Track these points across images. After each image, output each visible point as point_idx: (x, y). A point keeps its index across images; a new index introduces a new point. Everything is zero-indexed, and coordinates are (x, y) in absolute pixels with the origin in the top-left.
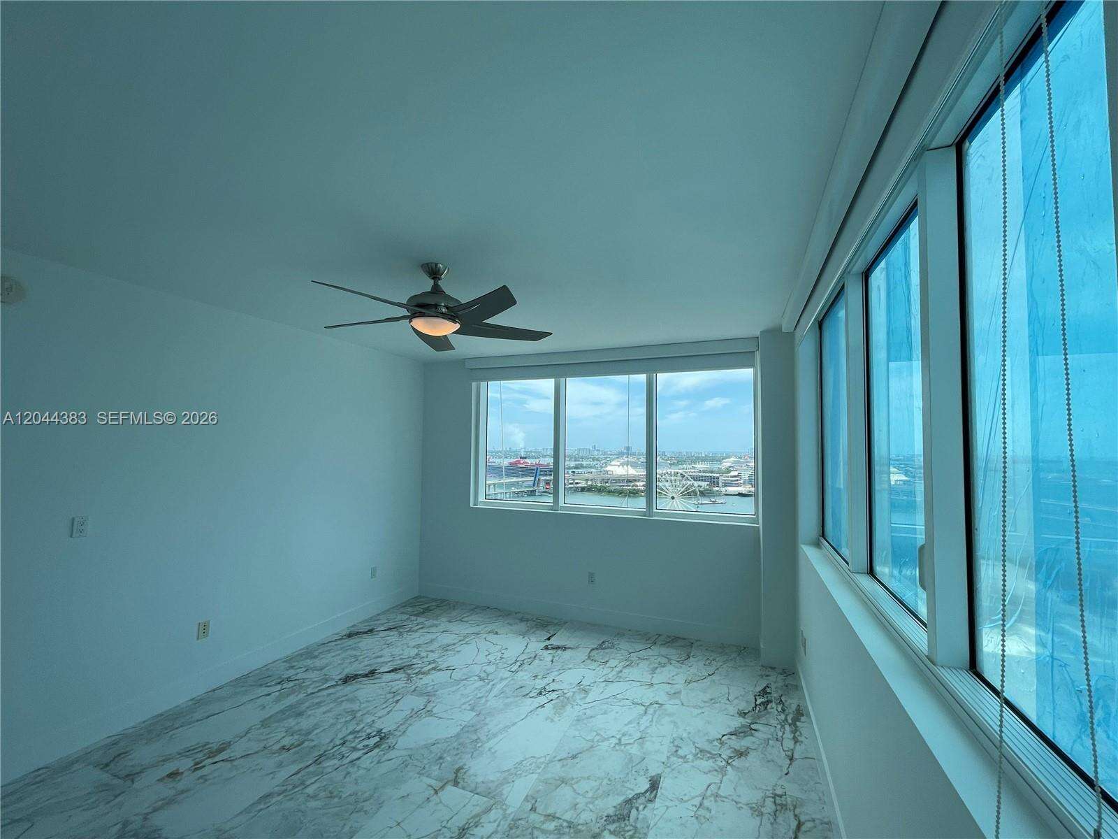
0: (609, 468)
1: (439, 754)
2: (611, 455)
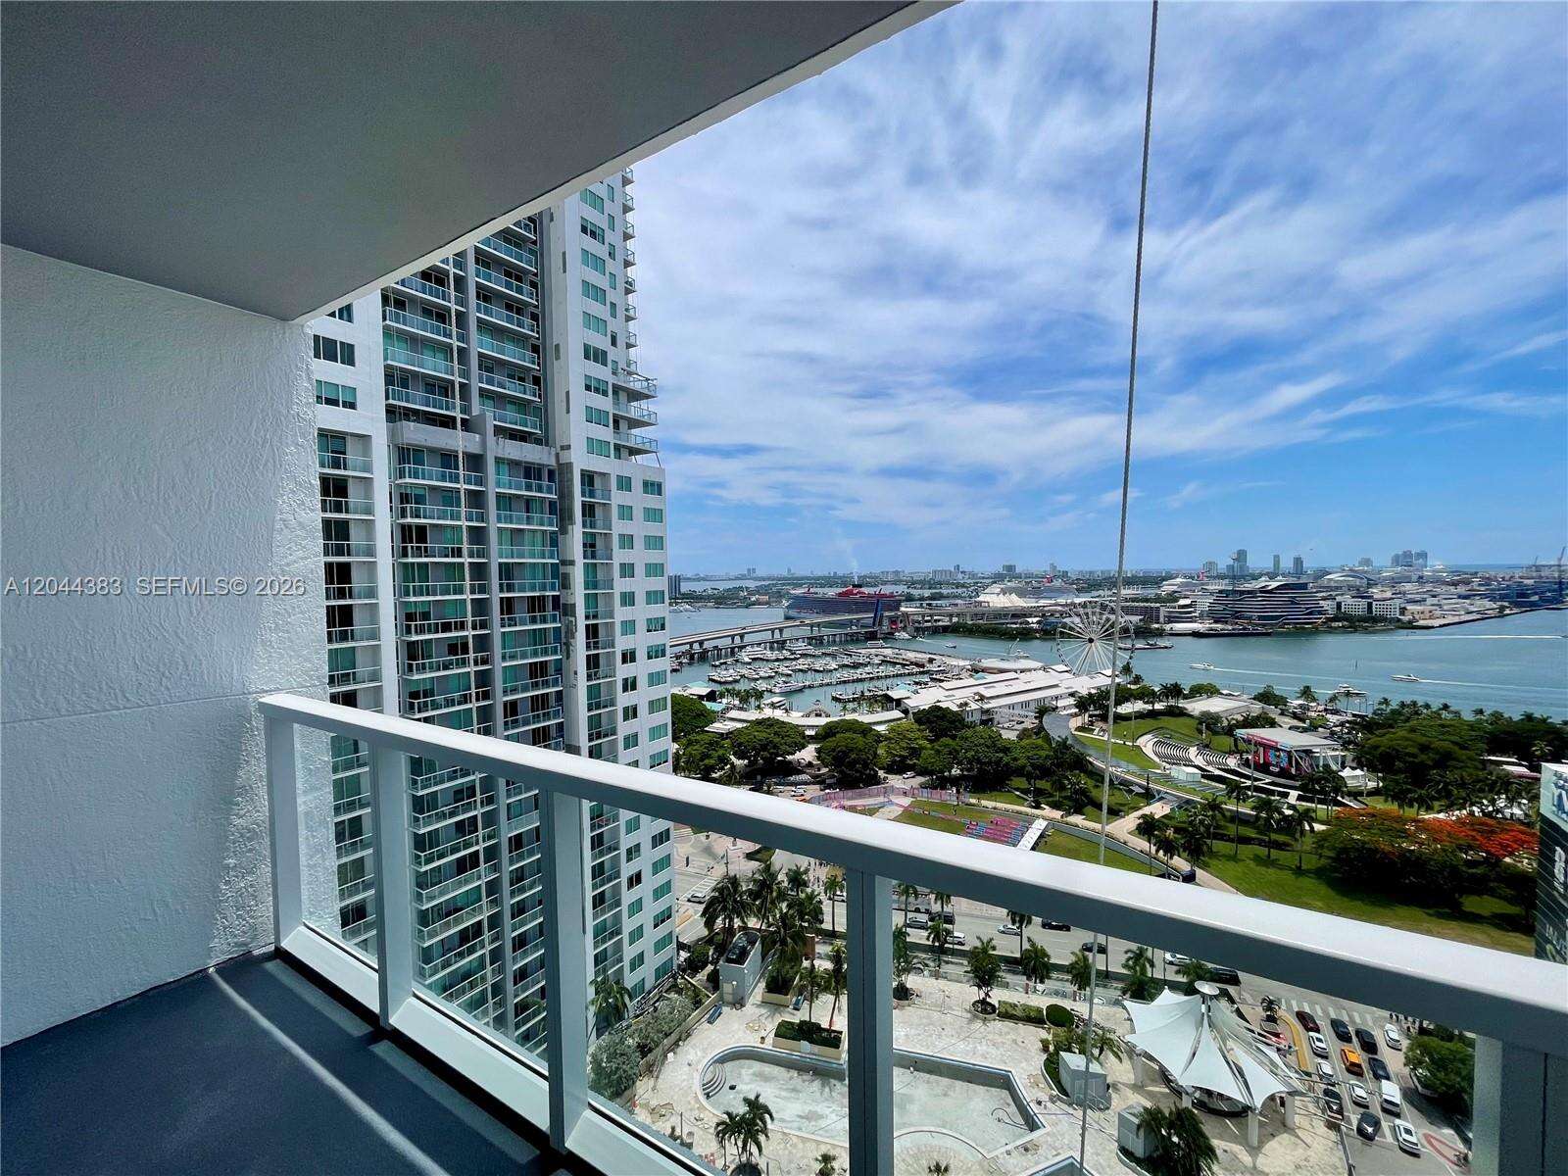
0: (981, 598)
2: (983, 578)
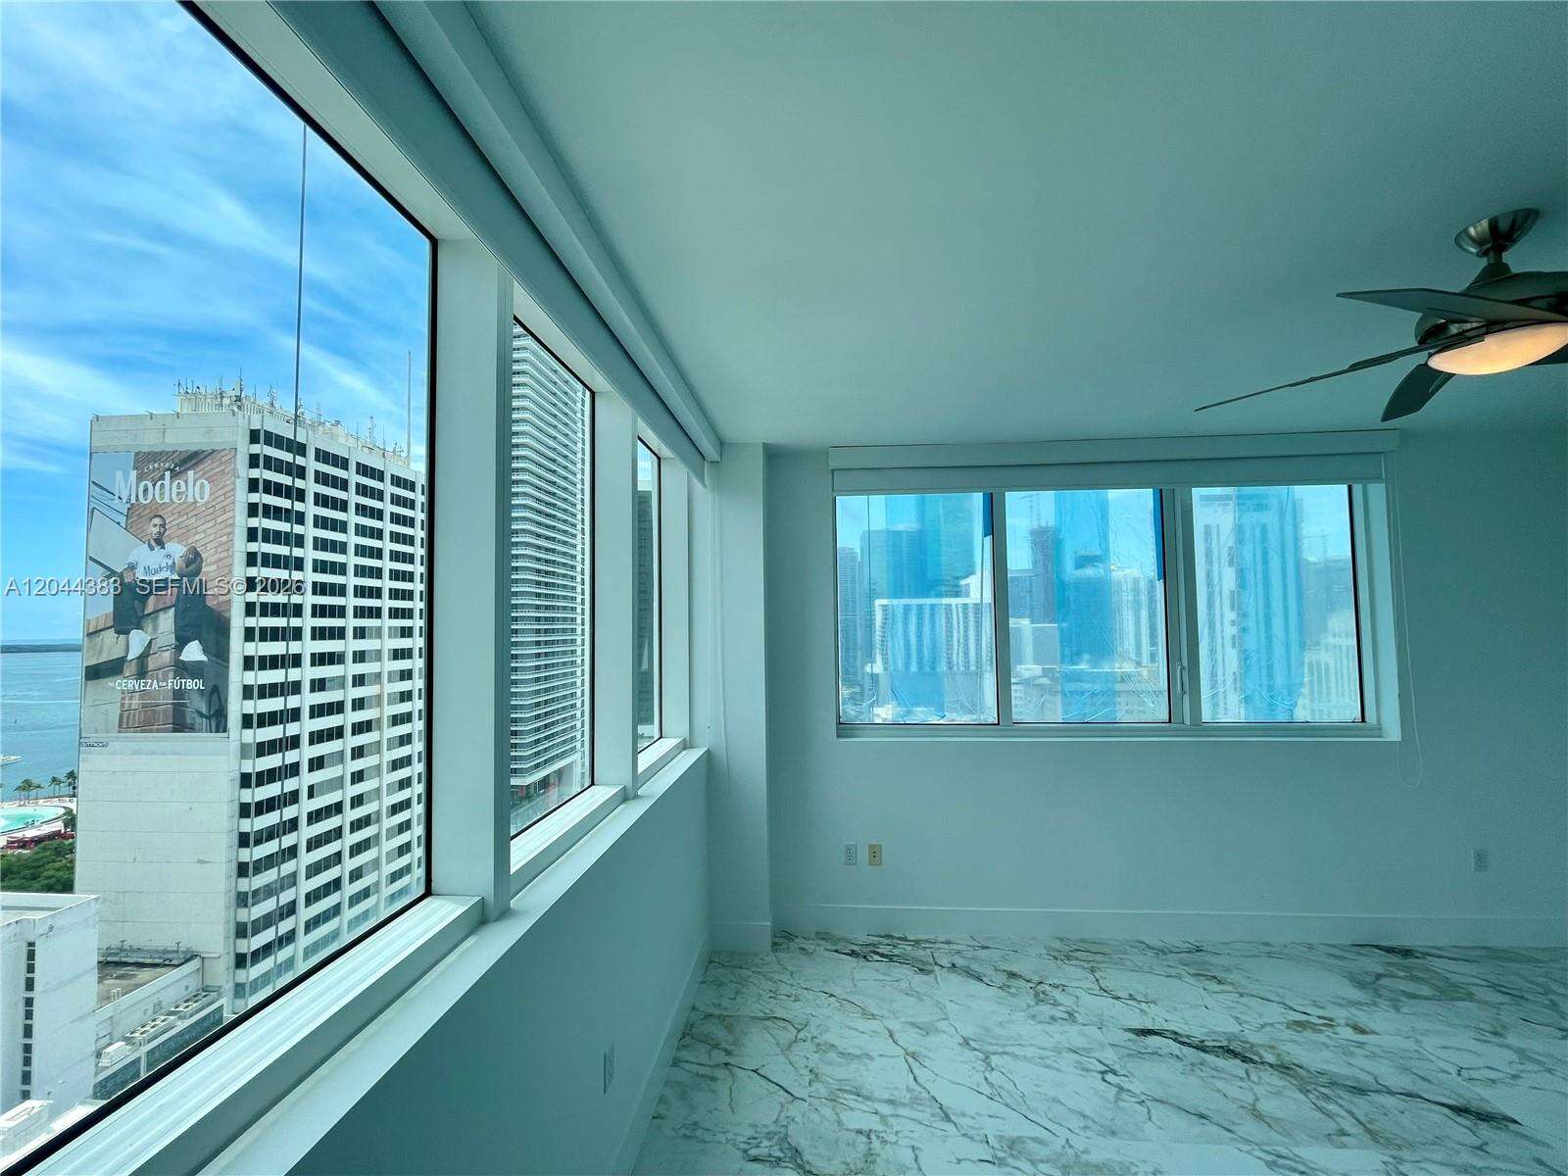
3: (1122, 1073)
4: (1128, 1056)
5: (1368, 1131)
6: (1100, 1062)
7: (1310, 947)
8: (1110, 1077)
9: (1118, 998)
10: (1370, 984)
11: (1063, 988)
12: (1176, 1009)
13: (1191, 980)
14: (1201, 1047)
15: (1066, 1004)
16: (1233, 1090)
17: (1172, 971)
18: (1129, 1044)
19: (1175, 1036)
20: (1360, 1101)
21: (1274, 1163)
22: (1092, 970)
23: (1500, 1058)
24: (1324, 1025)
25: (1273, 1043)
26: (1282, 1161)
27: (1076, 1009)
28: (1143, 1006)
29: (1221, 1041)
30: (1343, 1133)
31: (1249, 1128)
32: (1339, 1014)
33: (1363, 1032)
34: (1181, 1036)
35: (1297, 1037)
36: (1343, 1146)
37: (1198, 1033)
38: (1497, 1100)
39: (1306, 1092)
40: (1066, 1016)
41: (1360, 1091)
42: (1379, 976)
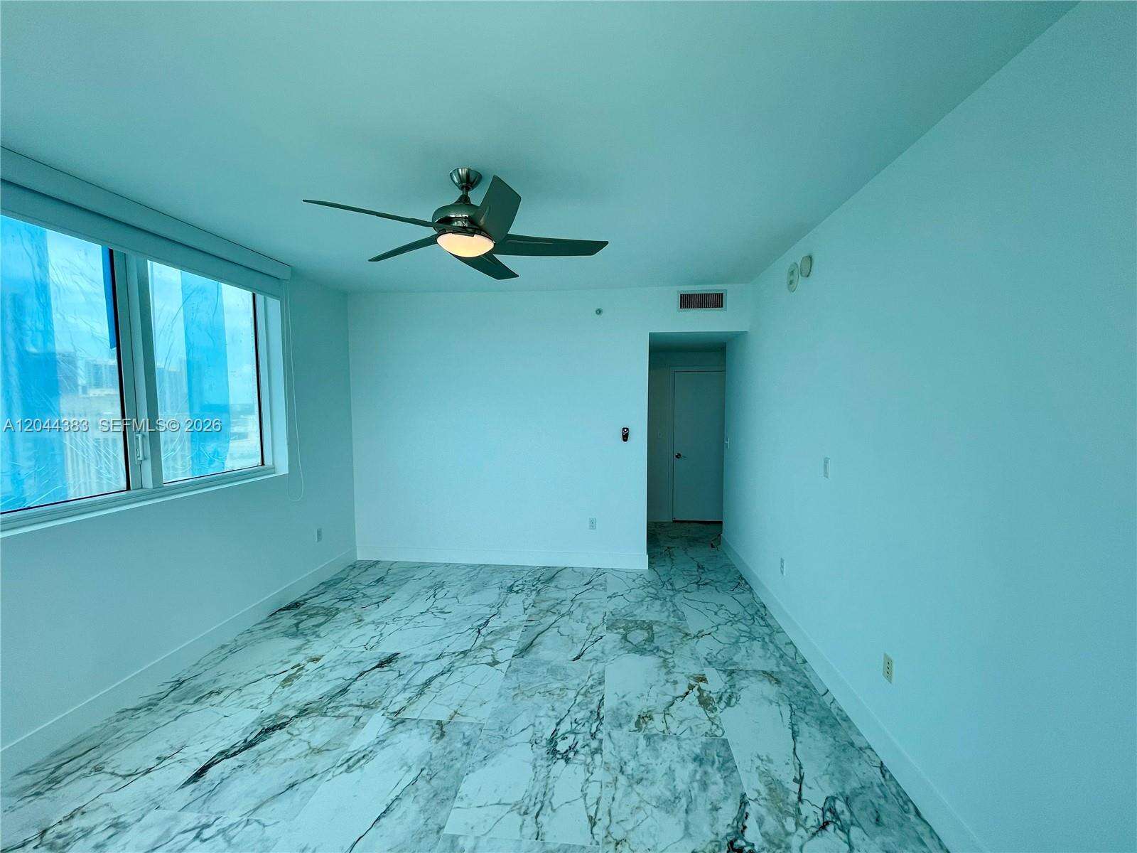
1: (472, 748)
3: (212, 819)
4: (204, 803)
5: (365, 707)
6: (185, 832)
7: (249, 631)
8: (207, 833)
9: (149, 771)
10: (295, 632)
11: (81, 811)
12: (205, 737)
13: (197, 707)
14: (249, 745)
15: (101, 820)
16: (292, 751)
17: (176, 712)
18: (197, 794)
19: (225, 755)
20: (349, 696)
21: (349, 767)
22: (98, 770)
23: (369, 630)
24: (297, 671)
25: (286, 703)
26: (351, 762)
27: (115, 815)
28: (179, 756)
29: (256, 730)
30: (358, 719)
31: (322, 762)
32: (299, 659)
33: (318, 660)
34: (228, 750)
35: (293, 688)
36: (364, 724)
37: (237, 739)
38: (386, 649)
39: (325, 715)
40: (111, 831)
41: (344, 691)
42: (297, 625)
